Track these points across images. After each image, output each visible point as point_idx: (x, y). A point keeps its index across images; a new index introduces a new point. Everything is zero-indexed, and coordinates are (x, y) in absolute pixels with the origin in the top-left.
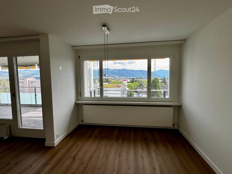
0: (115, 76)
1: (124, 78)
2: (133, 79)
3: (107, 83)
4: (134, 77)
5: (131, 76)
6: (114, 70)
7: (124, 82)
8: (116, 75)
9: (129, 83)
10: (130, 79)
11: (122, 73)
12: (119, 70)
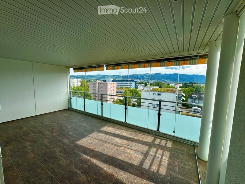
0: (165, 80)
1: (175, 83)
2: (186, 84)
3: (158, 87)
4: (187, 82)
5: (183, 81)
6: (165, 74)
7: (175, 86)
8: (167, 79)
9: (181, 87)
10: (182, 83)
11: (173, 77)
12: (170, 75)
